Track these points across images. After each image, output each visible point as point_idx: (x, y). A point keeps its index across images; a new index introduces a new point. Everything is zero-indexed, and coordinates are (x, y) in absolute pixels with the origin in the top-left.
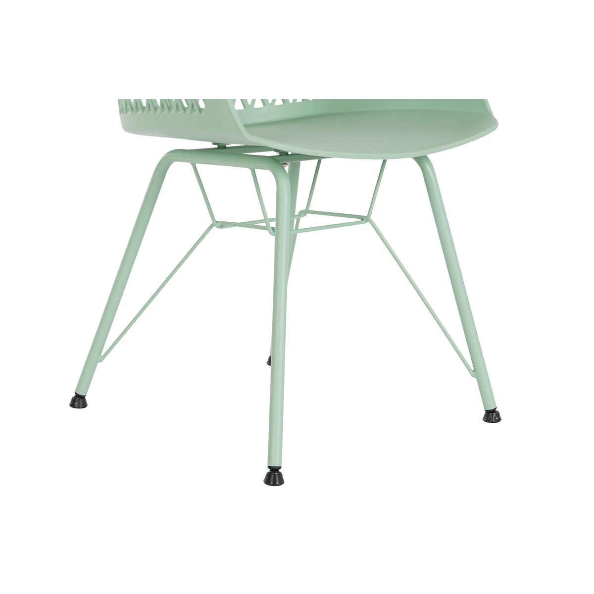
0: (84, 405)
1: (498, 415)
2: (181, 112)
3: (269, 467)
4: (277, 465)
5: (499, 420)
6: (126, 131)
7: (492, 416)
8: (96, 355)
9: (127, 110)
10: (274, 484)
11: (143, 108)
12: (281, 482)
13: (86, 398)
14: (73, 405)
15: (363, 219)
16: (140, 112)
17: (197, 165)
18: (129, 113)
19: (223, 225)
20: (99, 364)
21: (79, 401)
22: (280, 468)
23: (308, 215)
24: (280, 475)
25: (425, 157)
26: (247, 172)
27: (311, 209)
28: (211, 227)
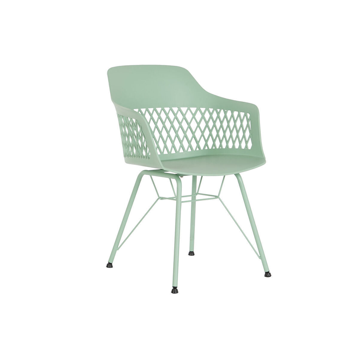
0: (112, 267)
1: (270, 274)
2: (143, 158)
3: (173, 287)
4: (176, 286)
5: (270, 276)
6: (126, 163)
7: (268, 274)
8: (116, 247)
9: (126, 156)
10: (175, 293)
11: (131, 156)
12: (177, 292)
13: (112, 264)
14: (107, 267)
15: (216, 197)
16: (130, 157)
17: (152, 176)
18: (127, 157)
19: (162, 198)
20: (117, 251)
21: (110, 265)
22: (177, 287)
23: (198, 195)
24: (177, 290)
25: (239, 174)
26: (168, 179)
27: (199, 192)
28: (158, 199)
